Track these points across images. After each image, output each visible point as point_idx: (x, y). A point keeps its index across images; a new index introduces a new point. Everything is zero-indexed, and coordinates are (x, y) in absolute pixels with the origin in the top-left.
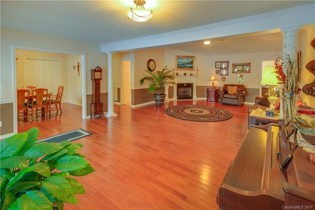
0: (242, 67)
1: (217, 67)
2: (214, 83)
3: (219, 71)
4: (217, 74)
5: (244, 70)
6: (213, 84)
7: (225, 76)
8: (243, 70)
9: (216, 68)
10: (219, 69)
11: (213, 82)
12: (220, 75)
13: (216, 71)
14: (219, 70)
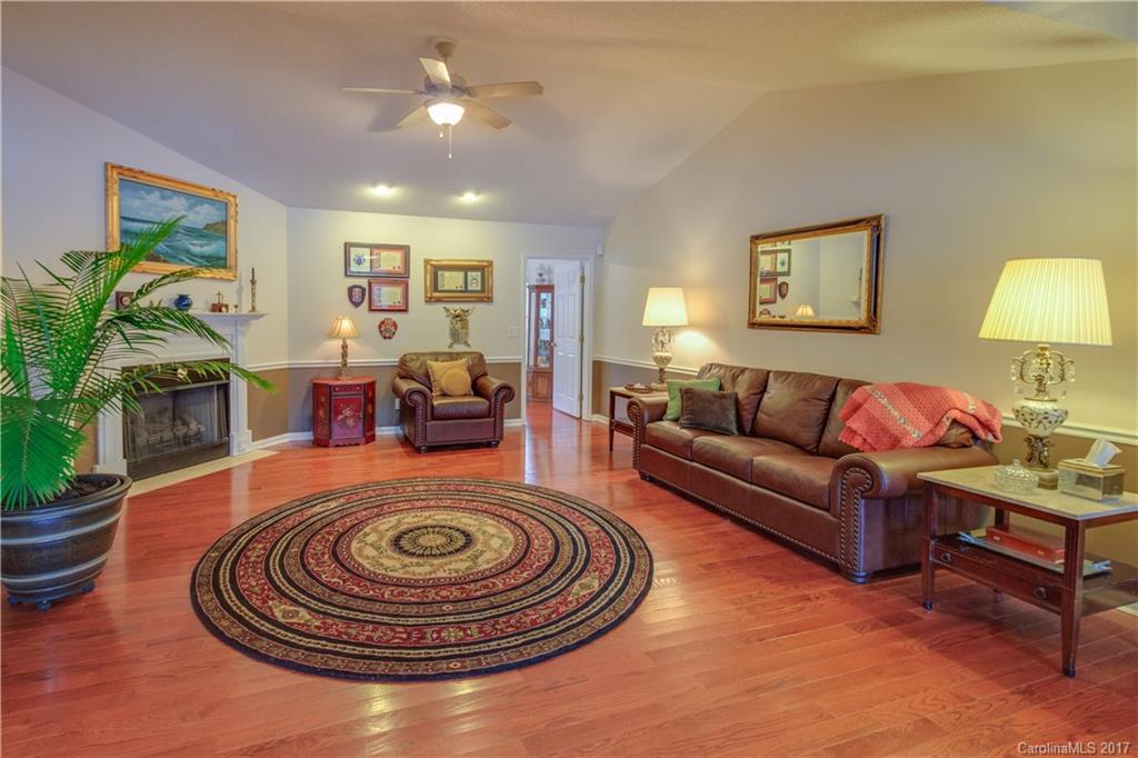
0: (461, 275)
1: (354, 268)
2: (349, 351)
3: (363, 290)
4: (357, 305)
5: (470, 288)
6: (344, 355)
7: (395, 317)
8: (466, 291)
9: (347, 274)
10: (364, 283)
11: (345, 347)
12: (371, 310)
13: (350, 290)
14: (366, 285)
